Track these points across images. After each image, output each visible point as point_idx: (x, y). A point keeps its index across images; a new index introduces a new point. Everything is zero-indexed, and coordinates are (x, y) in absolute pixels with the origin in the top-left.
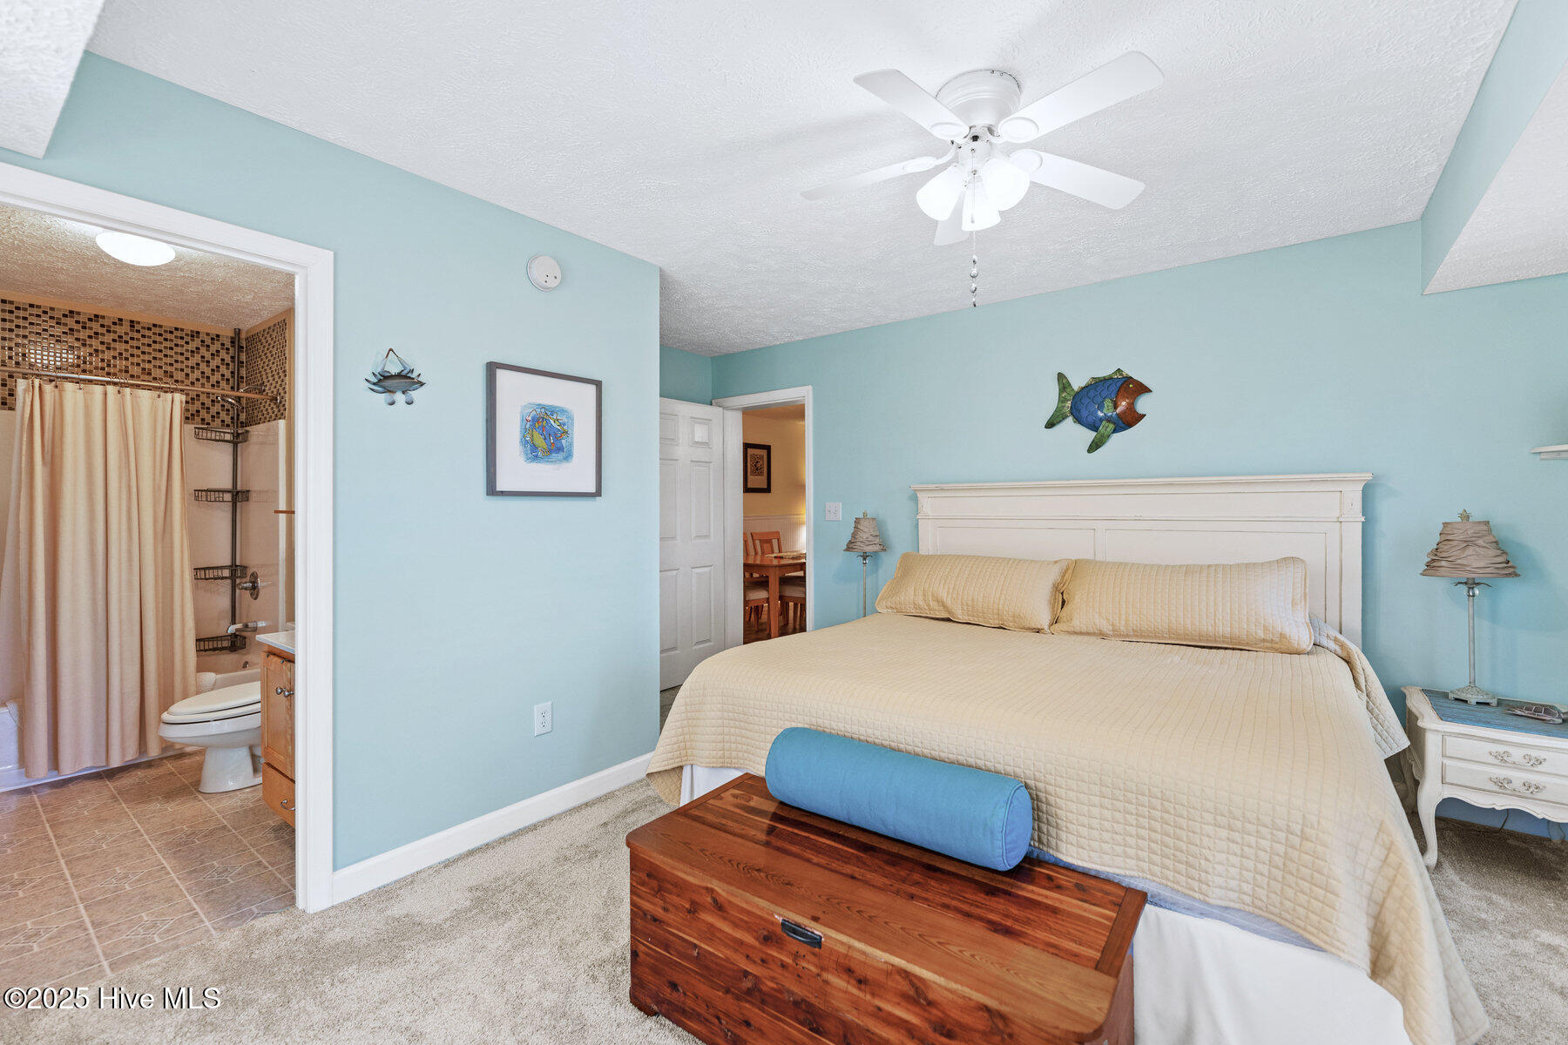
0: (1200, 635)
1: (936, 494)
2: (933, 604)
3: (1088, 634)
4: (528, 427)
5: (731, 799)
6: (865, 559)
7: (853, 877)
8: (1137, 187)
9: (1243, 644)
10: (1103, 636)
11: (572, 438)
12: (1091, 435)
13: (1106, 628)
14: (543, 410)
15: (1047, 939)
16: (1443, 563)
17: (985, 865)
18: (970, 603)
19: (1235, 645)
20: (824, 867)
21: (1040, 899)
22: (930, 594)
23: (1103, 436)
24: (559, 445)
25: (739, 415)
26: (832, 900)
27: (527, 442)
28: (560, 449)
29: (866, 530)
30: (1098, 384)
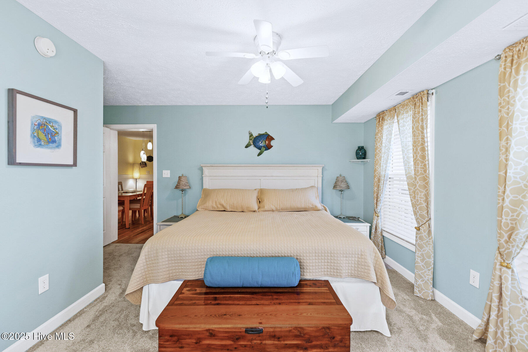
0: (298, 208)
1: (211, 168)
2: (219, 206)
3: (269, 211)
4: (35, 128)
5: (188, 292)
6: (182, 192)
7: (258, 305)
8: (301, 82)
9: (306, 209)
10: (273, 211)
11: (61, 136)
12: (259, 151)
13: (274, 208)
14: (44, 120)
15: (321, 301)
16: (338, 186)
17: (290, 286)
18: (232, 205)
19: (305, 210)
20: (245, 305)
21: (309, 291)
22: (218, 203)
23: (262, 151)
24: (54, 139)
25: (116, 133)
26: (259, 315)
27: (35, 136)
28: (54, 142)
29: (184, 181)
30: (260, 136)
